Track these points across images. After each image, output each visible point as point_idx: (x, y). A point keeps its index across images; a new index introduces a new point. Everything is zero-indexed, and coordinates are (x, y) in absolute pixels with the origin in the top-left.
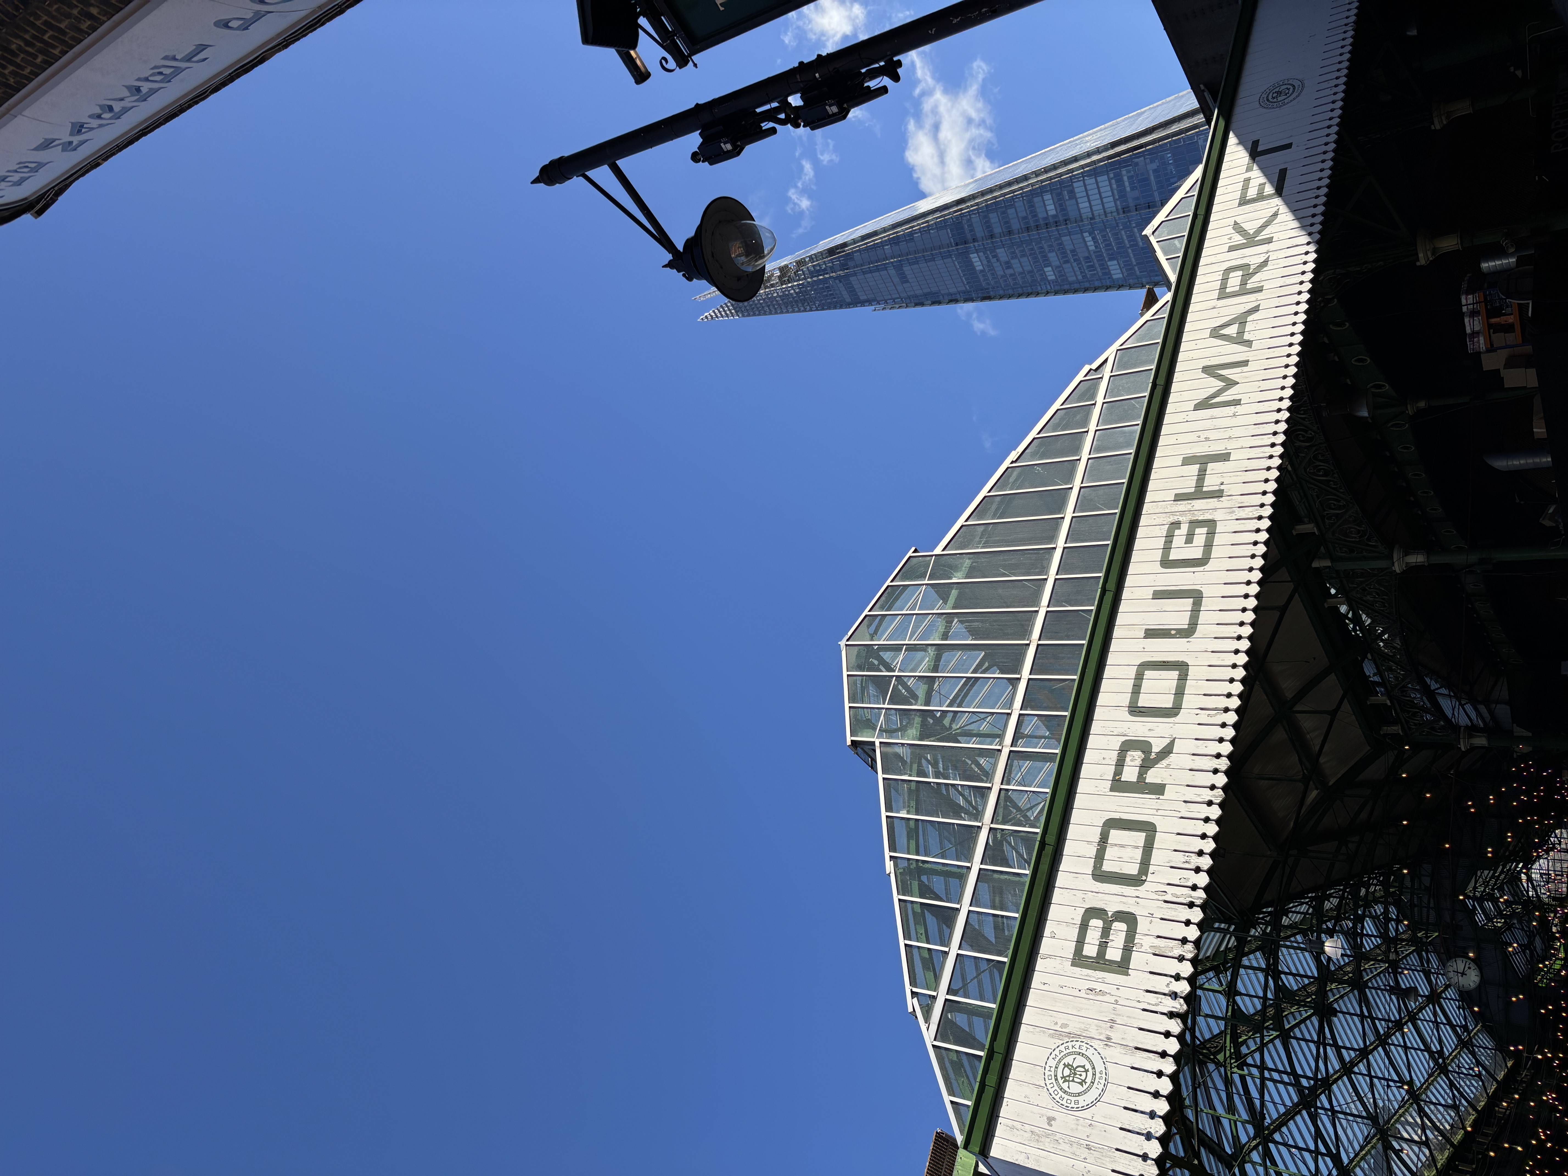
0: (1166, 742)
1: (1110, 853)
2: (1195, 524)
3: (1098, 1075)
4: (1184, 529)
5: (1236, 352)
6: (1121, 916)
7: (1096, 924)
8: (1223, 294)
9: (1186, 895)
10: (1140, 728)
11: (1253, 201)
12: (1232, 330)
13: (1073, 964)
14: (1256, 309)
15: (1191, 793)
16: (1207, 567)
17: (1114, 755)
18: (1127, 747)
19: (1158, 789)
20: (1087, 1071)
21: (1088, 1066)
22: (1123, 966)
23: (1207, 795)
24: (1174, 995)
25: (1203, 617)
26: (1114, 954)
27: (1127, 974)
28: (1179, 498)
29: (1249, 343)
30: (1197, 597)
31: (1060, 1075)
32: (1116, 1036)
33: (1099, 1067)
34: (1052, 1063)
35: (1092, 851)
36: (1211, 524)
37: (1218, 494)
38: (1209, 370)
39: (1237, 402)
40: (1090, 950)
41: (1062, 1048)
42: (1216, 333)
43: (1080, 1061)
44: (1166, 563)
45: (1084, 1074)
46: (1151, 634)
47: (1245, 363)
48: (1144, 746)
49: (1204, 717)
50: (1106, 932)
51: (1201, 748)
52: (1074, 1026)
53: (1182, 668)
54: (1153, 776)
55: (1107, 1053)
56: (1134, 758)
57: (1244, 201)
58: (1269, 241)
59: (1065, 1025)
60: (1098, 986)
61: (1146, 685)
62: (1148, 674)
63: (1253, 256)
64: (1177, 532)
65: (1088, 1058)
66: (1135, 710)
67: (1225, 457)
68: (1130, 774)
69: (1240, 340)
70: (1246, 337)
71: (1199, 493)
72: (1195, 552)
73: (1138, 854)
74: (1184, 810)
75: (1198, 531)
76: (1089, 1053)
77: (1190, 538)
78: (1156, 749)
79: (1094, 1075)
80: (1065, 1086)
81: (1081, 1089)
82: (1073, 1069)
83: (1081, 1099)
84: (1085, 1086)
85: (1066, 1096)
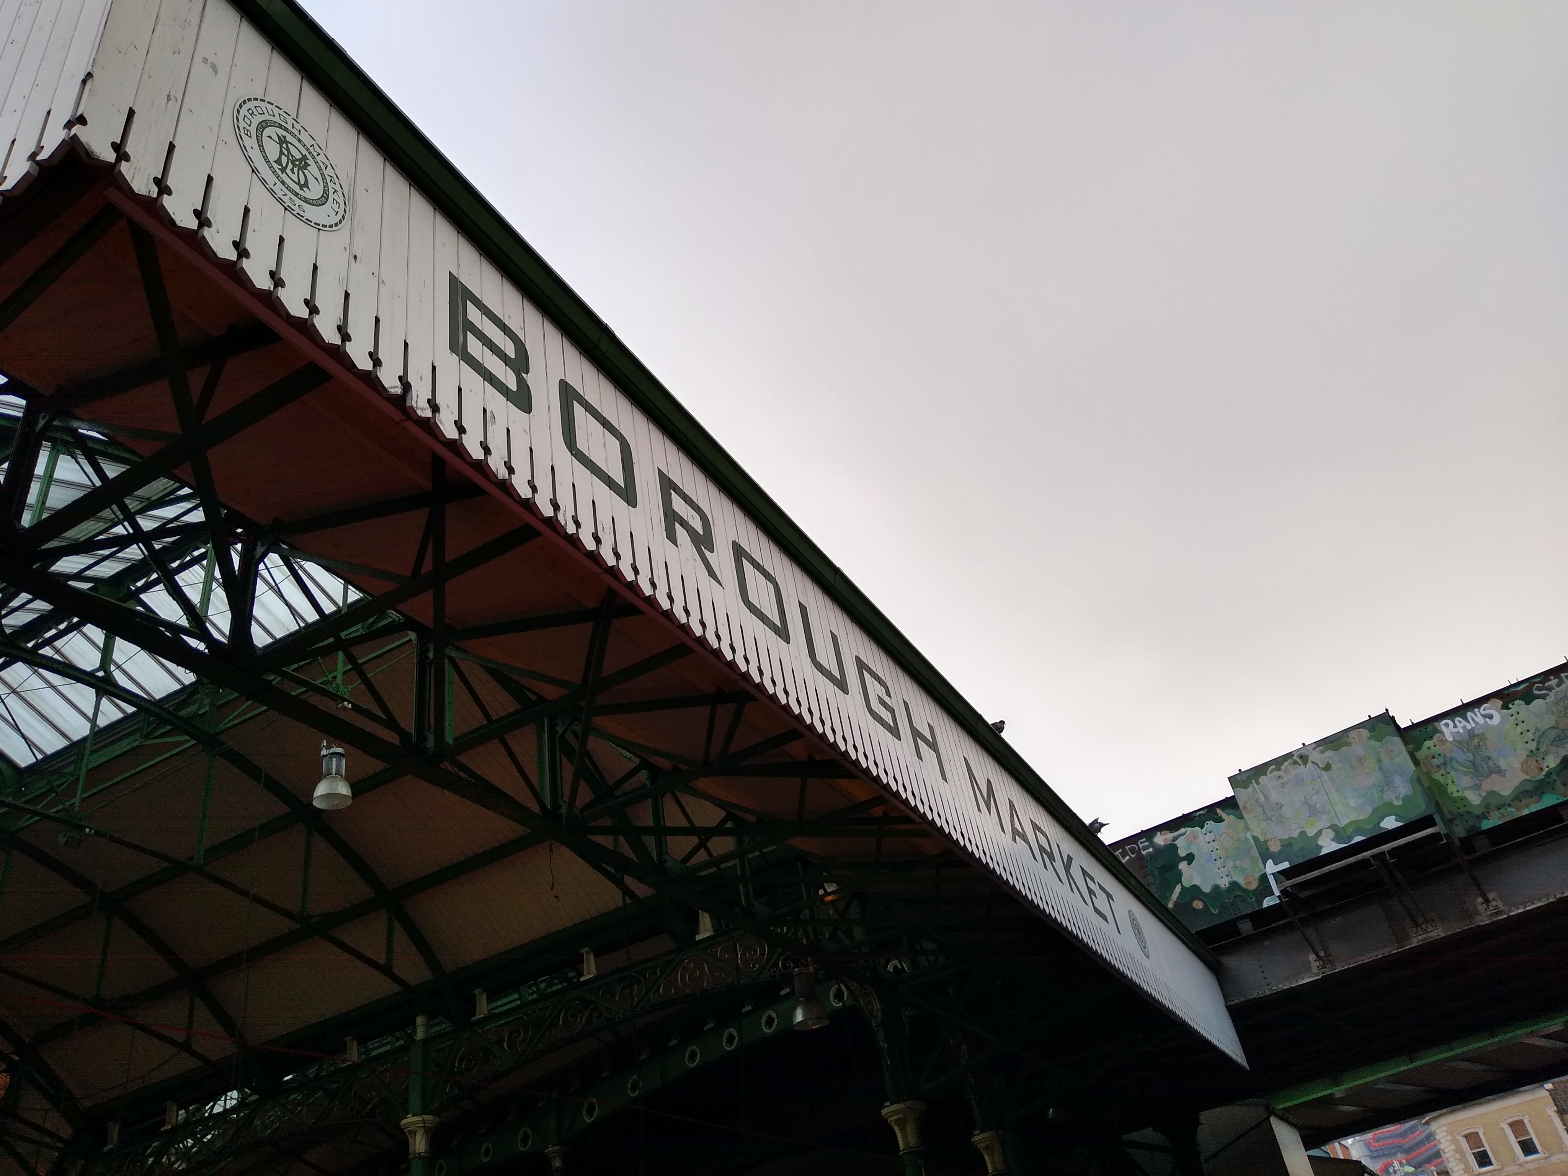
0: (717, 573)
1: (594, 421)
2: (892, 713)
3: (296, 200)
4: (887, 700)
6: (524, 387)
7: (508, 346)
8: (1034, 825)
10: (724, 547)
12: (1018, 826)
14: (1034, 857)
16: (865, 709)
17: (692, 495)
18: (704, 518)
19: (671, 535)
20: (300, 186)
21: (308, 195)
22: (461, 350)
24: (433, 405)
25: (829, 684)
30: (843, 686)
31: (289, 137)
32: (361, 272)
33: (311, 212)
34: (306, 139)
35: (592, 401)
36: (895, 732)
37: (918, 754)
38: (990, 785)
40: (475, 317)
41: (330, 172)
42: (1012, 805)
43: (314, 186)
44: (860, 664)
45: (294, 178)
47: (1003, 831)
48: (708, 541)
50: (500, 354)
52: (367, 216)
53: (784, 633)
54: (681, 532)
55: (333, 241)
57: (1084, 872)
58: (1072, 889)
59: (364, 201)
61: (760, 577)
62: (771, 588)
63: (1060, 867)
64: (883, 690)
65: (321, 202)
68: (679, 504)
71: (915, 731)
72: (875, 704)
73: (598, 463)
75: (889, 715)
76: (329, 209)
77: (882, 702)
78: (709, 556)
79: (295, 194)
80: (271, 133)
81: (270, 153)
82: (298, 164)
83: (252, 142)
84: (275, 166)
85: (254, 122)
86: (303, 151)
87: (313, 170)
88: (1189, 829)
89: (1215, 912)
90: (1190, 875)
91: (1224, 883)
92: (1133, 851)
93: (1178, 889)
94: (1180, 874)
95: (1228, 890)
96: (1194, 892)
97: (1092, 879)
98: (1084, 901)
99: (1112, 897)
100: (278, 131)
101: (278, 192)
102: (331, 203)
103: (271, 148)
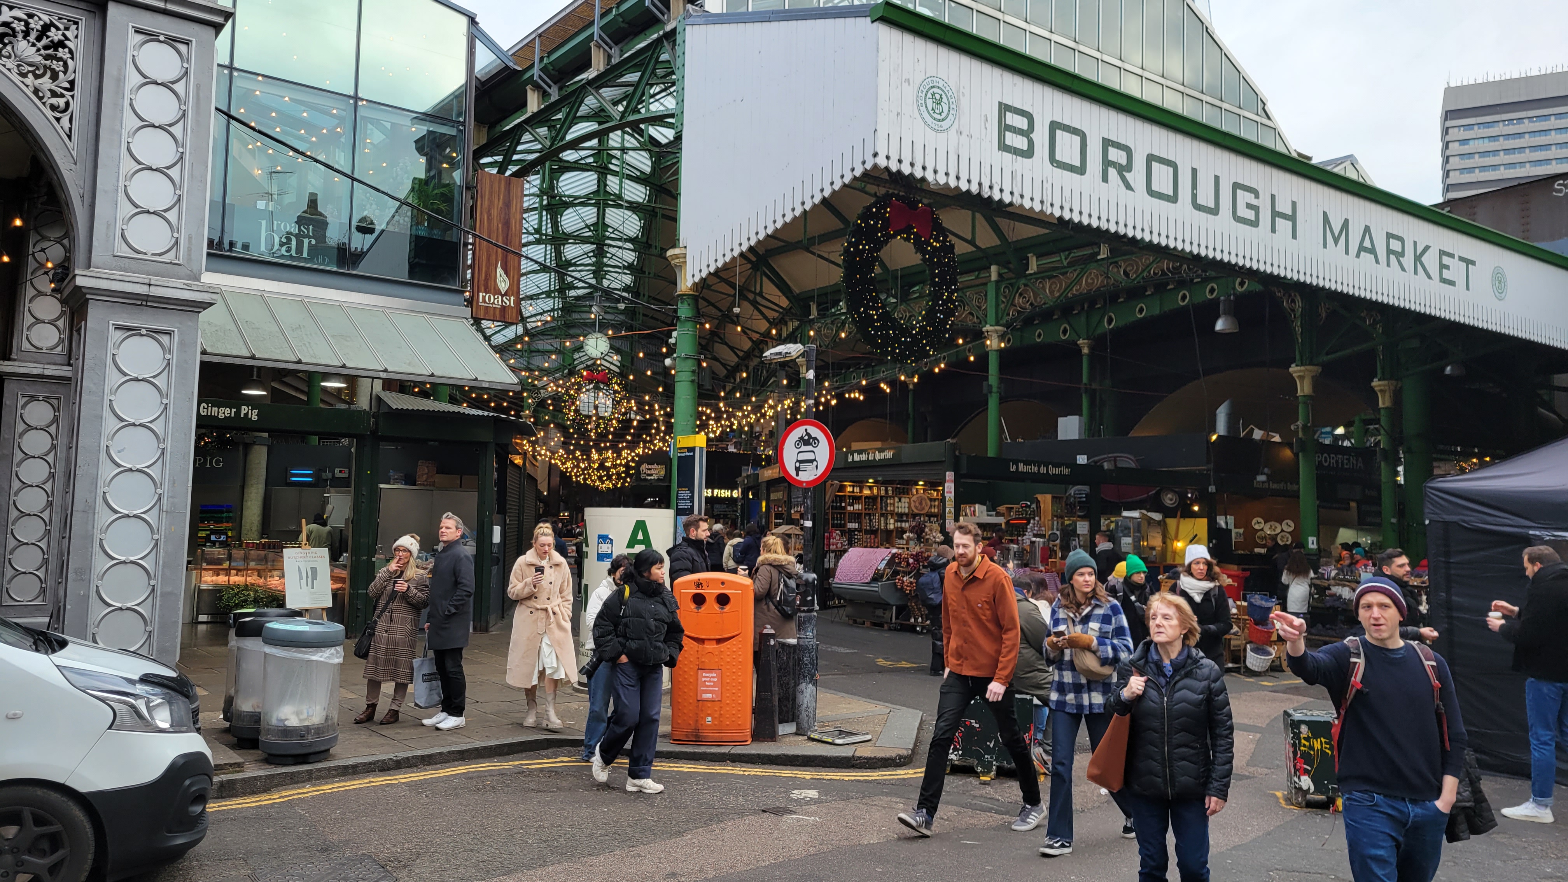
0: (1133, 186)
1: (1067, 135)
2: (1256, 209)
3: (940, 123)
4: (1255, 202)
5: (1354, 247)
6: (1031, 143)
7: (1025, 123)
8: (1390, 236)
9: (1048, 199)
10: (1139, 163)
11: (1440, 259)
12: (1367, 243)
13: (1000, 104)
14: (1377, 262)
15: (1104, 204)
16: (1232, 219)
17: (1123, 141)
18: (1129, 152)
19: (1105, 179)
20: (940, 114)
21: (944, 115)
23: (1104, 218)
24: (991, 187)
25: (1204, 216)
26: (1009, 138)
27: (999, 149)
28: (1273, 197)
29: (1358, 256)
30: (1216, 211)
31: (936, 90)
32: (963, 139)
33: (945, 124)
34: (941, 84)
35: (1067, 122)
36: (1255, 223)
37: (1273, 230)
38: (1346, 223)
39: (1325, 246)
40: (1009, 118)
41: (951, 93)
42: (1367, 229)
43: (946, 108)
44: (1236, 186)
45: (937, 111)
46: (1194, 172)
47: (1347, 253)
48: (1129, 166)
49: (1147, 215)
50: (1021, 132)
51: (1129, 212)
52: (964, 103)
53: (1174, 198)
54: (1112, 172)
55: (953, 133)
56: (1122, 158)
57: (1442, 253)
58: (1416, 273)
59: (964, 95)
60: (989, 125)
61: (1164, 168)
62: (1171, 170)
64: (1253, 196)
65: (948, 115)
66: (1150, 159)
67: (1294, 235)
68: (1113, 154)
69: (1361, 249)
70: (1362, 253)
71: (1275, 214)
72: (1242, 211)
73: (1067, 160)
74: (1095, 199)
75: (1253, 212)
76: (951, 116)
77: (1249, 206)
78: (1127, 175)
79: (939, 120)
80: (929, 95)
81: (930, 108)
82: (939, 102)
83: (923, 109)
84: (932, 112)
85: (923, 96)
86: (940, 92)
87: (945, 99)
97: (1451, 256)
98: (1429, 277)
99: (1473, 263)
100: (931, 91)
101: (933, 126)
102: (951, 112)
103: (930, 103)
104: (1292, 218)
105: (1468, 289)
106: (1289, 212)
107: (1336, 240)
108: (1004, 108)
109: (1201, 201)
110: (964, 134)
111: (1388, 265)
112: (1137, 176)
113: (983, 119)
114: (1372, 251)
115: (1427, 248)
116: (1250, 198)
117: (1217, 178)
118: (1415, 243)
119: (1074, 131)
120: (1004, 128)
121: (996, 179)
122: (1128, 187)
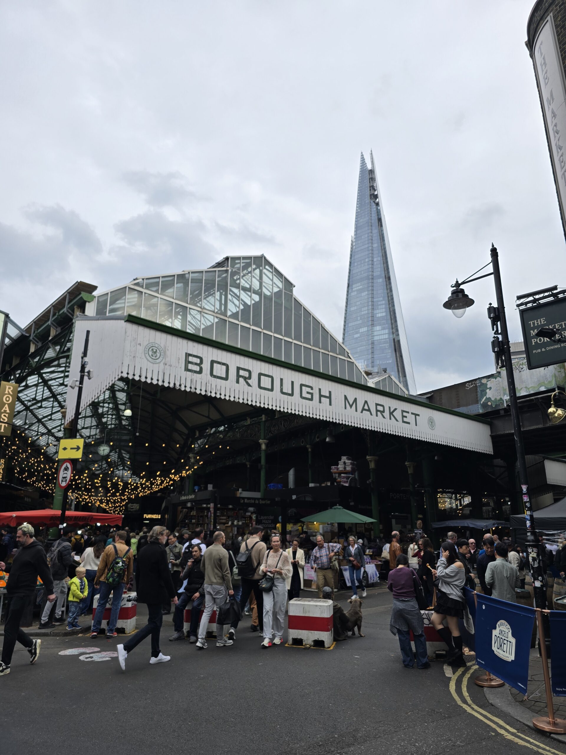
0: (251, 384)
1: (219, 365)
2: (312, 394)
3: (155, 361)
4: (311, 391)
5: (360, 408)
6: (201, 369)
7: (198, 361)
8: (377, 405)
9: (209, 390)
10: (255, 376)
11: (402, 414)
12: (366, 407)
13: (186, 353)
14: (371, 414)
15: (237, 392)
16: (300, 398)
17: (247, 368)
18: (250, 372)
19: (238, 382)
20: (156, 357)
21: (157, 357)
22: (187, 369)
23: (237, 397)
24: (180, 385)
25: (286, 396)
26: (190, 366)
27: (185, 371)
28: (320, 390)
29: (362, 412)
30: (292, 395)
31: (154, 348)
32: (167, 367)
33: (158, 361)
34: (157, 346)
35: (219, 360)
36: (311, 399)
37: (320, 402)
38: (355, 399)
39: (346, 408)
40: (191, 359)
42: (366, 402)
43: (158, 355)
44: (302, 385)
46: (282, 380)
47: (356, 411)
48: (250, 378)
49: (258, 396)
50: (196, 364)
51: (250, 395)
52: (168, 353)
53: (272, 390)
54: (241, 380)
55: (162, 364)
56: (246, 374)
57: (403, 411)
58: (390, 419)
59: (168, 350)
60: (180, 361)
61: (267, 378)
62: (270, 379)
63: (387, 414)
65: (159, 357)
66: (260, 375)
67: (330, 404)
68: (242, 373)
69: (363, 409)
70: (364, 411)
71: (321, 396)
72: (305, 395)
73: (219, 375)
74: (232, 390)
75: (310, 395)
76: (161, 358)
77: (308, 393)
78: (249, 381)
79: (155, 359)
80: (150, 350)
81: (150, 354)
82: (156, 352)
83: (147, 355)
84: (151, 356)
85: (147, 350)
86: (156, 348)
87: (158, 351)
88: (492, 379)
89: (494, 406)
90: (490, 394)
91: (498, 398)
92: (474, 383)
93: (485, 398)
94: (486, 393)
95: (499, 400)
96: (489, 399)
97: (408, 412)
98: (397, 420)
99: (419, 415)
100: (152, 348)
101: (152, 361)
102: (161, 356)
103: (150, 353)
104: (330, 397)
105: (416, 425)
106: (328, 395)
107: (351, 406)
108: (188, 355)
109: (284, 391)
110: (168, 364)
111: (377, 416)
112: (254, 381)
113: (177, 359)
114: (369, 410)
115: (396, 409)
116: (309, 390)
117: (292, 382)
118: (390, 408)
119: (224, 364)
120: (187, 362)
121: (183, 382)
122: (249, 385)
